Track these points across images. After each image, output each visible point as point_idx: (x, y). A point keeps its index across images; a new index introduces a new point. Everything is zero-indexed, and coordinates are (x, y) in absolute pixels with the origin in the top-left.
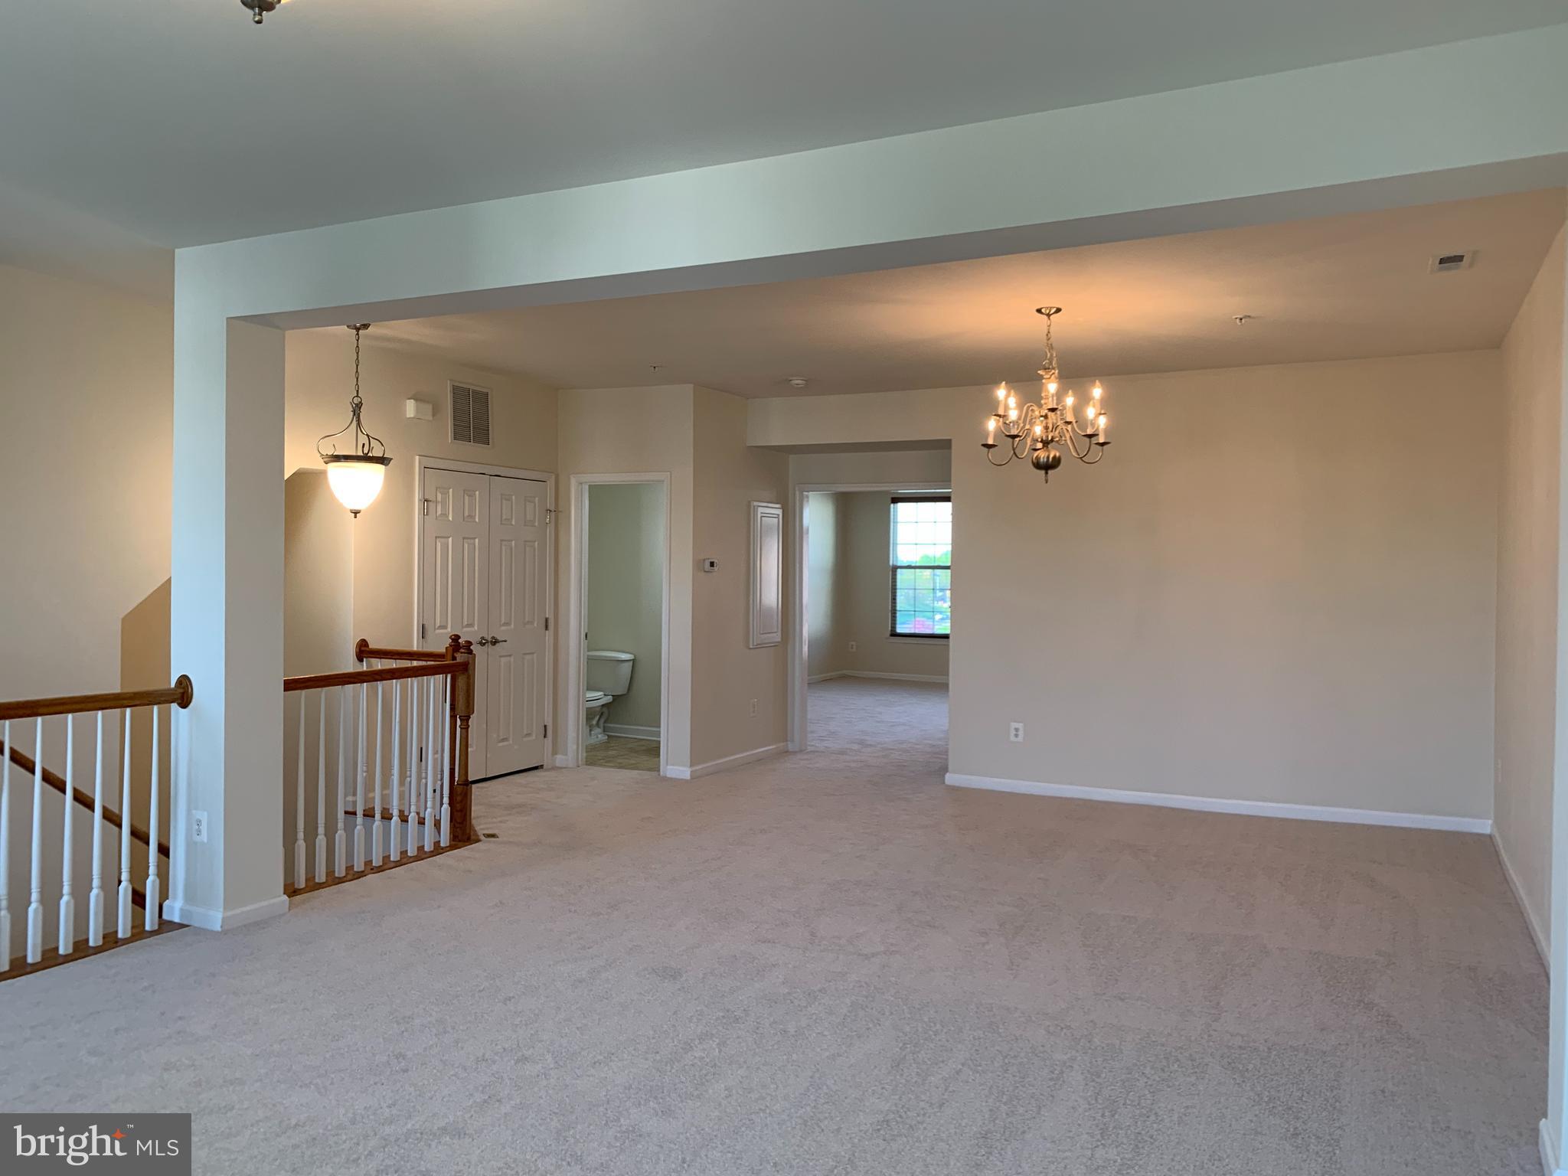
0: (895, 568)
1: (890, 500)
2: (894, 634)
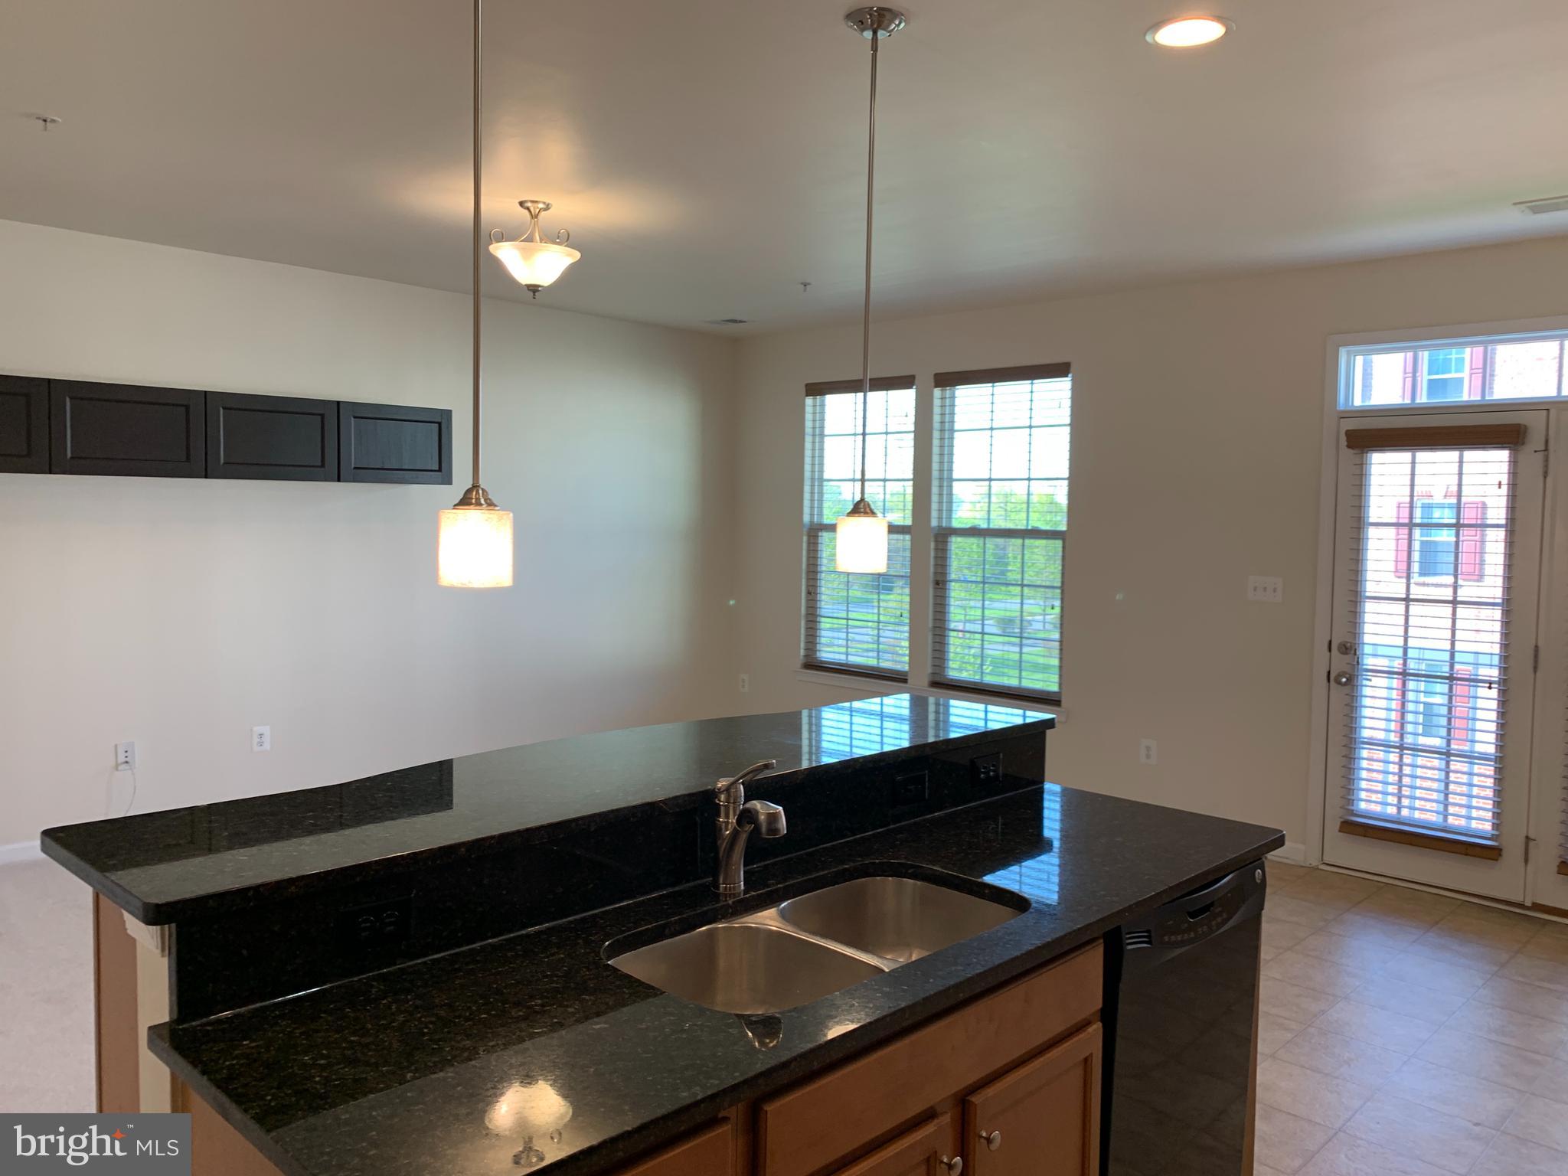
0: (816, 530)
2: (813, 665)
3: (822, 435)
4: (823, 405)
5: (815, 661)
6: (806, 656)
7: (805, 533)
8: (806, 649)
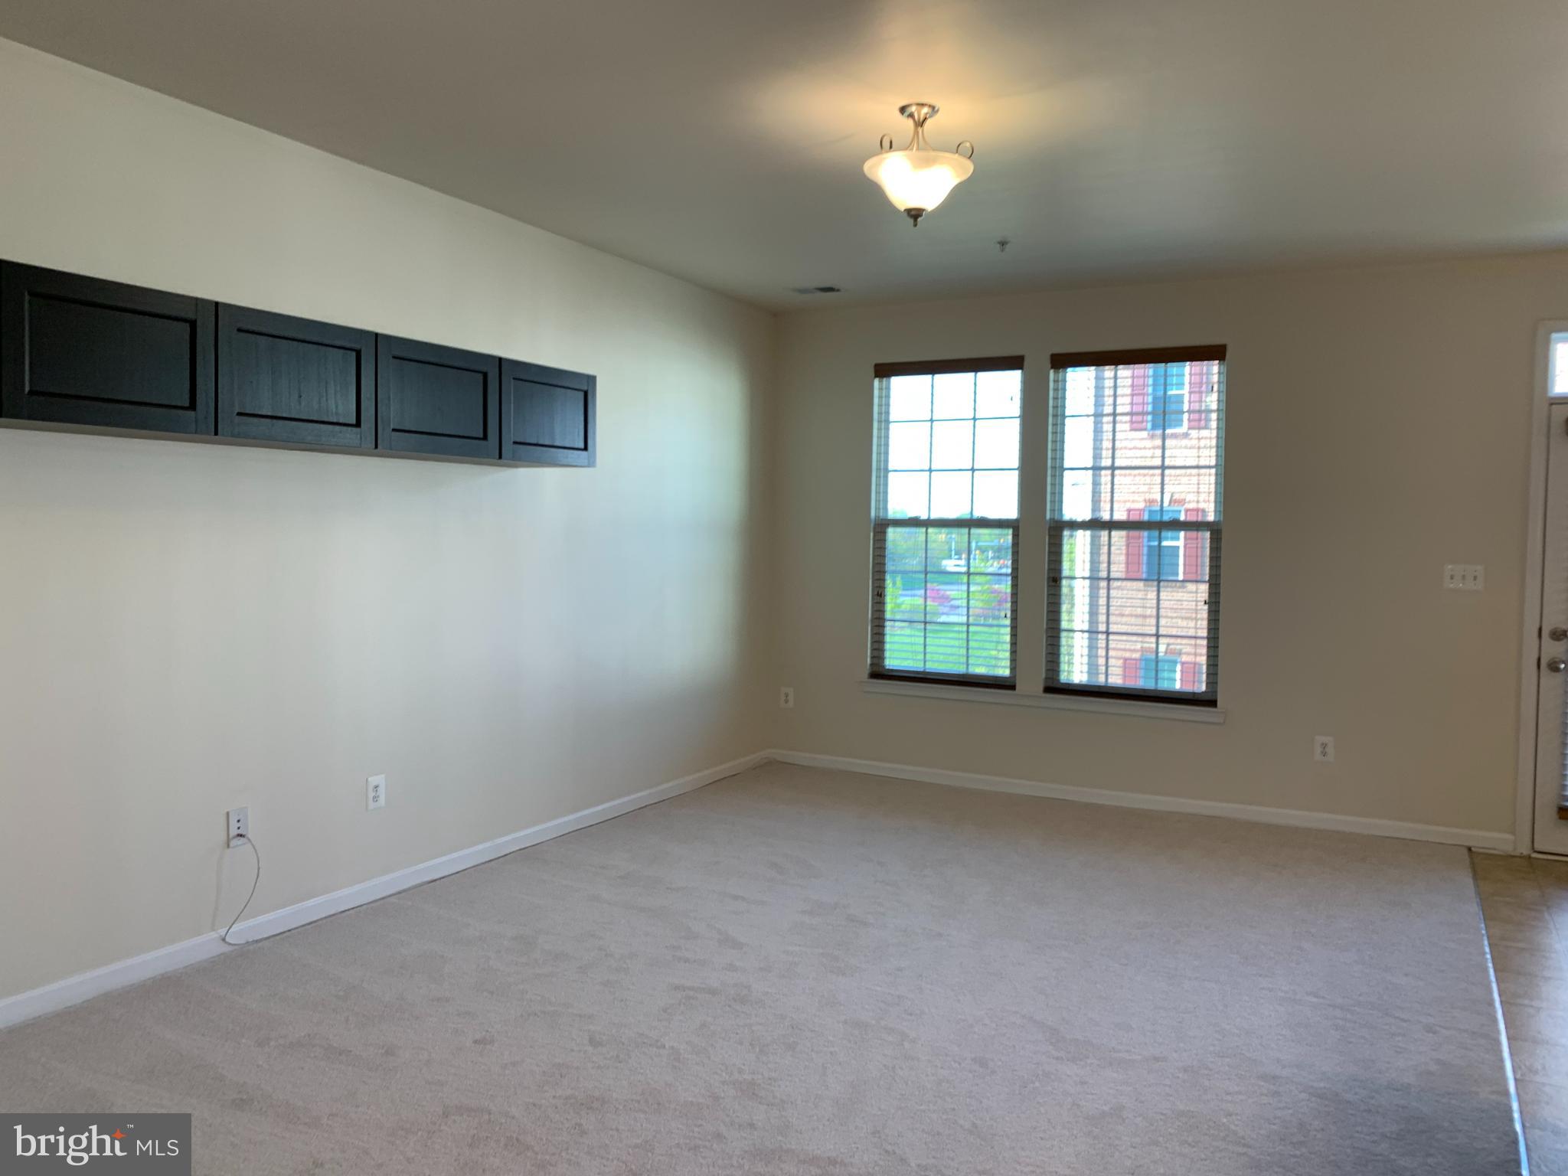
0: (883, 525)
1: (872, 372)
2: (880, 674)
3: (888, 422)
4: (888, 388)
5: (881, 669)
6: (872, 665)
7: (872, 529)
8: (873, 657)
